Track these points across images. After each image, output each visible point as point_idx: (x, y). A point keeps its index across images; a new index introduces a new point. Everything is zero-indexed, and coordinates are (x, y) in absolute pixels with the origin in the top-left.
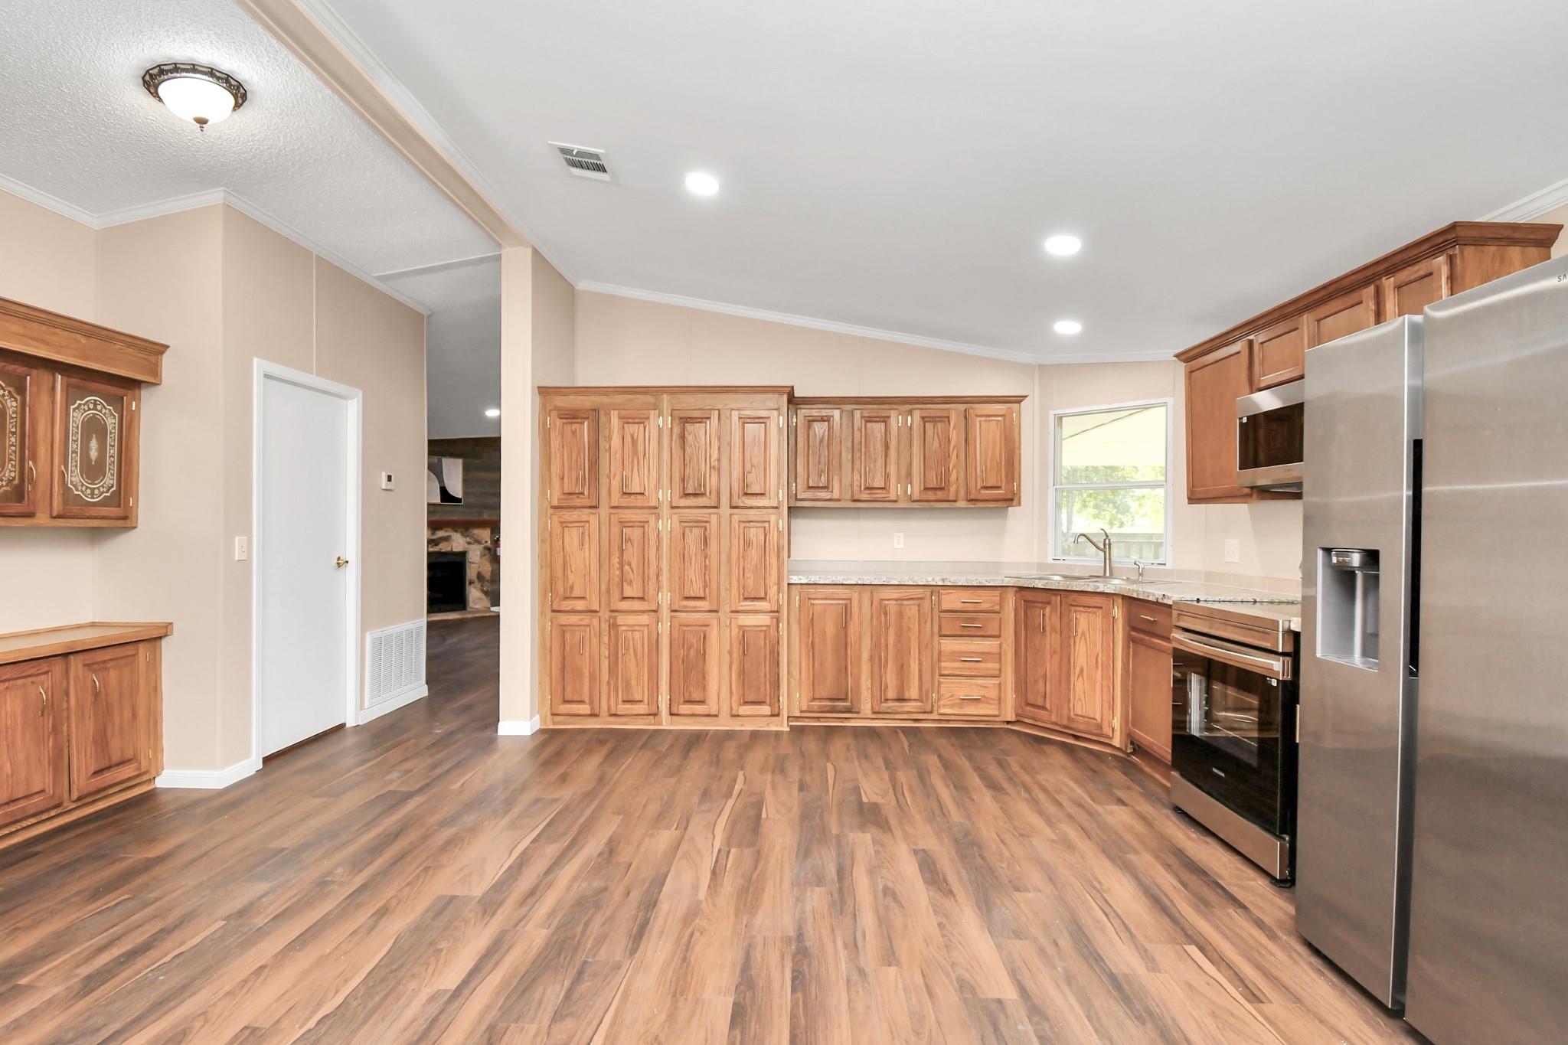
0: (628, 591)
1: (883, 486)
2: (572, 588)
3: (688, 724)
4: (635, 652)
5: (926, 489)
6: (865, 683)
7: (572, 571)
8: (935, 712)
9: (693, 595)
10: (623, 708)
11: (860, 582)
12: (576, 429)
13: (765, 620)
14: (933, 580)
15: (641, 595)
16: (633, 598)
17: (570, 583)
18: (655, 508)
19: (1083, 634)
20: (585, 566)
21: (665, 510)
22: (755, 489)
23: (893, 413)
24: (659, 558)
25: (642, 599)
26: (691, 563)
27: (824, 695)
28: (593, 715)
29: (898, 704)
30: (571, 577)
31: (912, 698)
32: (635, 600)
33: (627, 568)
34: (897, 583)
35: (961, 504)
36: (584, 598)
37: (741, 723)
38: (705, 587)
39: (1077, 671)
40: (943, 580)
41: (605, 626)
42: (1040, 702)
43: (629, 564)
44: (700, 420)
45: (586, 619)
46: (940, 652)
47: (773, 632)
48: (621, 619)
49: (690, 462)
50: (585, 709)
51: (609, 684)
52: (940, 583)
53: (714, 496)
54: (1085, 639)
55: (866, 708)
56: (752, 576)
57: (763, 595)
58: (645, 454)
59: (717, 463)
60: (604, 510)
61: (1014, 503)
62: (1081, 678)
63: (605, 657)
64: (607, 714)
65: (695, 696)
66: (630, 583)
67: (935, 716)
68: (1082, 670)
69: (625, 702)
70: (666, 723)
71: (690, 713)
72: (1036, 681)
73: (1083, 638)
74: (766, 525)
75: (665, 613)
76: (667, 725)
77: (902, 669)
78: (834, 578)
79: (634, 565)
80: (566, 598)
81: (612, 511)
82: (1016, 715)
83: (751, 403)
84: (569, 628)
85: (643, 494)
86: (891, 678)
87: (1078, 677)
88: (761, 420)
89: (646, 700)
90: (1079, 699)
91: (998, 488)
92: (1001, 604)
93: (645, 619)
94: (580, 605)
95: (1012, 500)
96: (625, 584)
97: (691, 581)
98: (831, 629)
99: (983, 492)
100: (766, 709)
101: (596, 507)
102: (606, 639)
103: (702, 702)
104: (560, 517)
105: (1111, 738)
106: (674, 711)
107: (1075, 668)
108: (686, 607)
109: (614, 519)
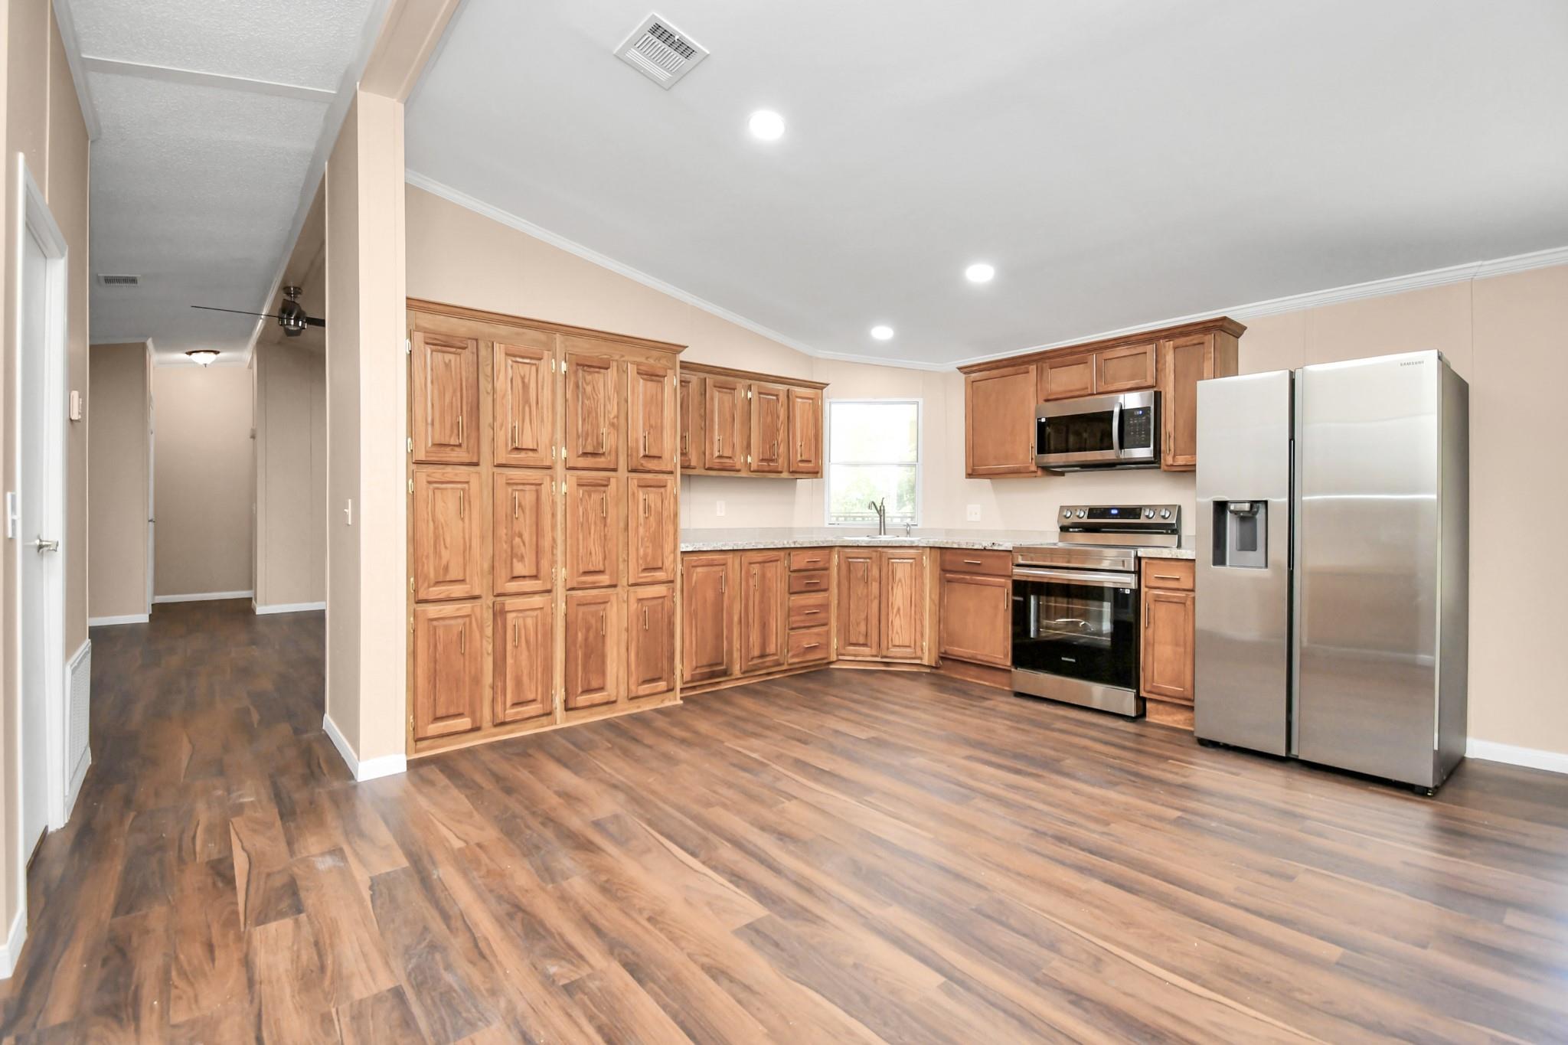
0: (520, 569)
1: (730, 455)
2: (446, 569)
3: (584, 717)
4: (527, 642)
5: (763, 460)
6: (736, 645)
7: (446, 547)
8: (786, 663)
9: (592, 569)
10: (511, 713)
11: (735, 548)
12: (450, 361)
13: (660, 590)
14: (788, 543)
15: (534, 573)
16: (524, 577)
17: (444, 561)
18: (549, 468)
19: (900, 580)
20: (464, 538)
21: (560, 469)
22: (654, 452)
23: (739, 386)
24: (554, 527)
25: (535, 577)
26: (590, 533)
27: (705, 663)
28: (476, 729)
29: (760, 661)
30: (445, 555)
31: (771, 653)
32: (527, 579)
33: (517, 540)
34: (762, 547)
35: (785, 475)
36: (463, 581)
37: (637, 705)
38: (605, 559)
39: (895, 611)
40: (795, 543)
41: (488, 615)
42: (862, 640)
43: (520, 536)
44: (597, 370)
45: (466, 607)
46: (789, 607)
47: (667, 603)
48: (510, 603)
49: (588, 416)
50: (464, 723)
51: (493, 687)
52: (793, 546)
53: (613, 457)
54: (902, 585)
55: (736, 670)
56: (651, 546)
57: (660, 565)
58: (537, 403)
59: (616, 419)
60: (486, 468)
61: (819, 475)
62: (898, 616)
63: (488, 654)
64: (491, 724)
65: (594, 684)
66: (522, 558)
67: (785, 667)
68: (899, 609)
69: (515, 705)
70: (562, 721)
71: (588, 703)
72: (858, 624)
73: (900, 584)
74: (663, 490)
75: (560, 592)
76: (561, 723)
77: (764, 626)
78: (715, 545)
79: (526, 537)
80: (438, 583)
81: (496, 470)
82: (837, 655)
83: (647, 358)
84: (442, 623)
85: (536, 450)
86: (755, 637)
87: (896, 615)
88: (657, 378)
89: (539, 698)
90: (897, 633)
91: (810, 461)
92: (829, 560)
93: (537, 601)
94: (457, 591)
95: (817, 473)
96: (515, 560)
97: (591, 553)
98: (710, 595)
99: (800, 464)
100: (662, 685)
101: (477, 464)
102: (489, 631)
103: (601, 689)
104: (428, 476)
105: (921, 659)
106: (571, 705)
107: (893, 608)
108: (584, 583)
109: (501, 481)
